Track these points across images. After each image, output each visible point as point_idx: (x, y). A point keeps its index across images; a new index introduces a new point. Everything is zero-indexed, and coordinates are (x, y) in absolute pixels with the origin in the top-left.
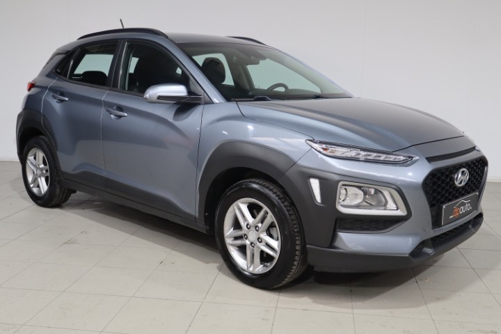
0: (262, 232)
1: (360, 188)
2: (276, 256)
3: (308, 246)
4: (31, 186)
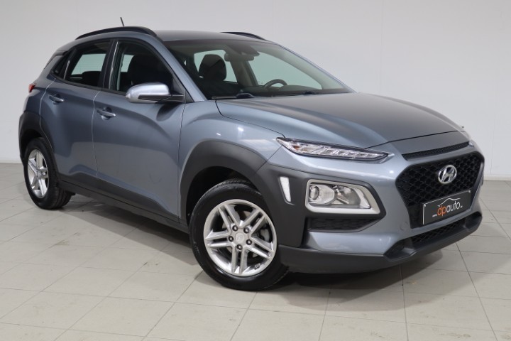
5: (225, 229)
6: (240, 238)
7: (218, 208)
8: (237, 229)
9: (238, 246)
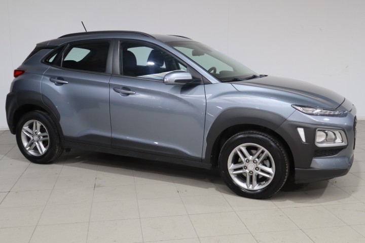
0: (259, 164)
1: (324, 131)
2: (272, 178)
3: (296, 169)
4: (27, 149)
5: (241, 162)
6: (251, 167)
7: (236, 149)
8: (249, 161)
9: (250, 172)
